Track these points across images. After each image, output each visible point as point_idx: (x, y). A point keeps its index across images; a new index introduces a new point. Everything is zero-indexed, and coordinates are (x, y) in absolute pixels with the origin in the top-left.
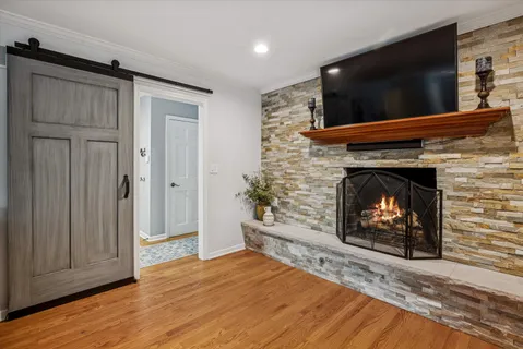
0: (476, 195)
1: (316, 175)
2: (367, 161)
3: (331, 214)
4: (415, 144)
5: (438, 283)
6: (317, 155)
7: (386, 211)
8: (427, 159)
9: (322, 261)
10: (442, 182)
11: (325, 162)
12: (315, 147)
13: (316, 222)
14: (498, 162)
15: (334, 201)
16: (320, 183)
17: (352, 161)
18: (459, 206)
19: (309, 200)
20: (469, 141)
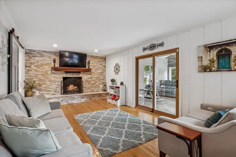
0: (88, 81)
1: (53, 79)
2: (69, 75)
3: (59, 89)
4: (80, 72)
5: (86, 95)
6: (54, 73)
7: (71, 87)
8: (80, 75)
9: (62, 100)
10: (83, 79)
11: (57, 76)
12: (53, 71)
13: (54, 93)
14: (90, 76)
15: (60, 86)
16: (55, 81)
17: (65, 75)
18: (86, 83)
19: (51, 87)
20: (86, 73)
